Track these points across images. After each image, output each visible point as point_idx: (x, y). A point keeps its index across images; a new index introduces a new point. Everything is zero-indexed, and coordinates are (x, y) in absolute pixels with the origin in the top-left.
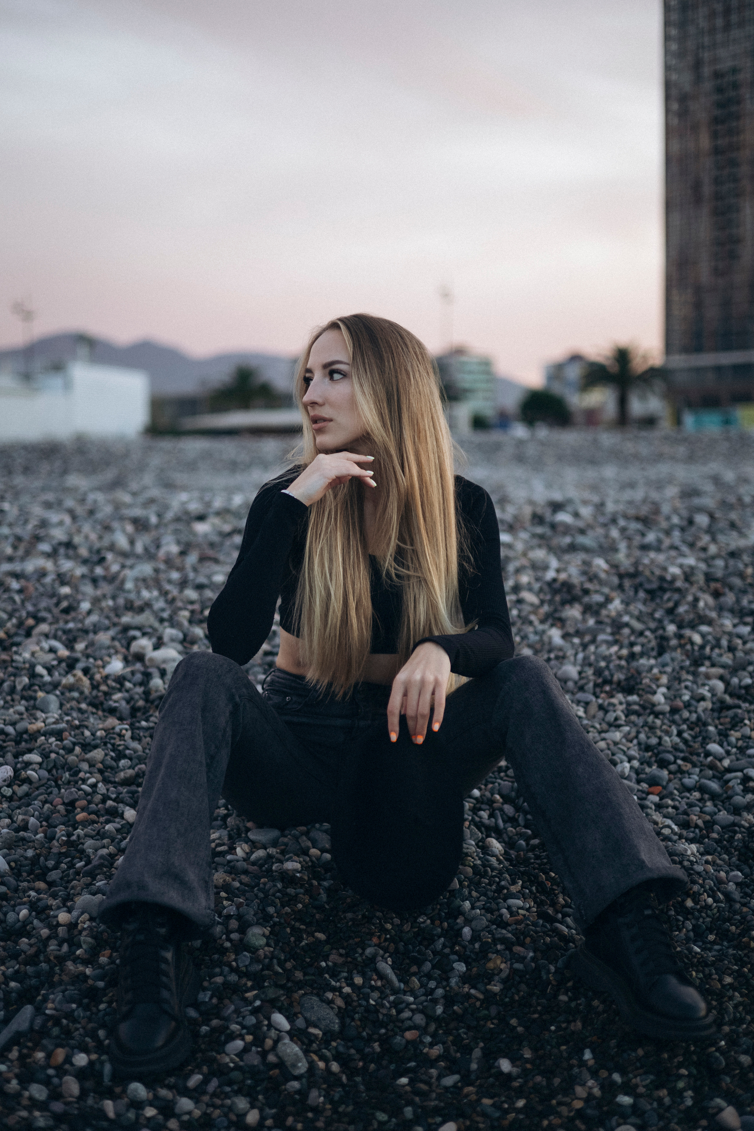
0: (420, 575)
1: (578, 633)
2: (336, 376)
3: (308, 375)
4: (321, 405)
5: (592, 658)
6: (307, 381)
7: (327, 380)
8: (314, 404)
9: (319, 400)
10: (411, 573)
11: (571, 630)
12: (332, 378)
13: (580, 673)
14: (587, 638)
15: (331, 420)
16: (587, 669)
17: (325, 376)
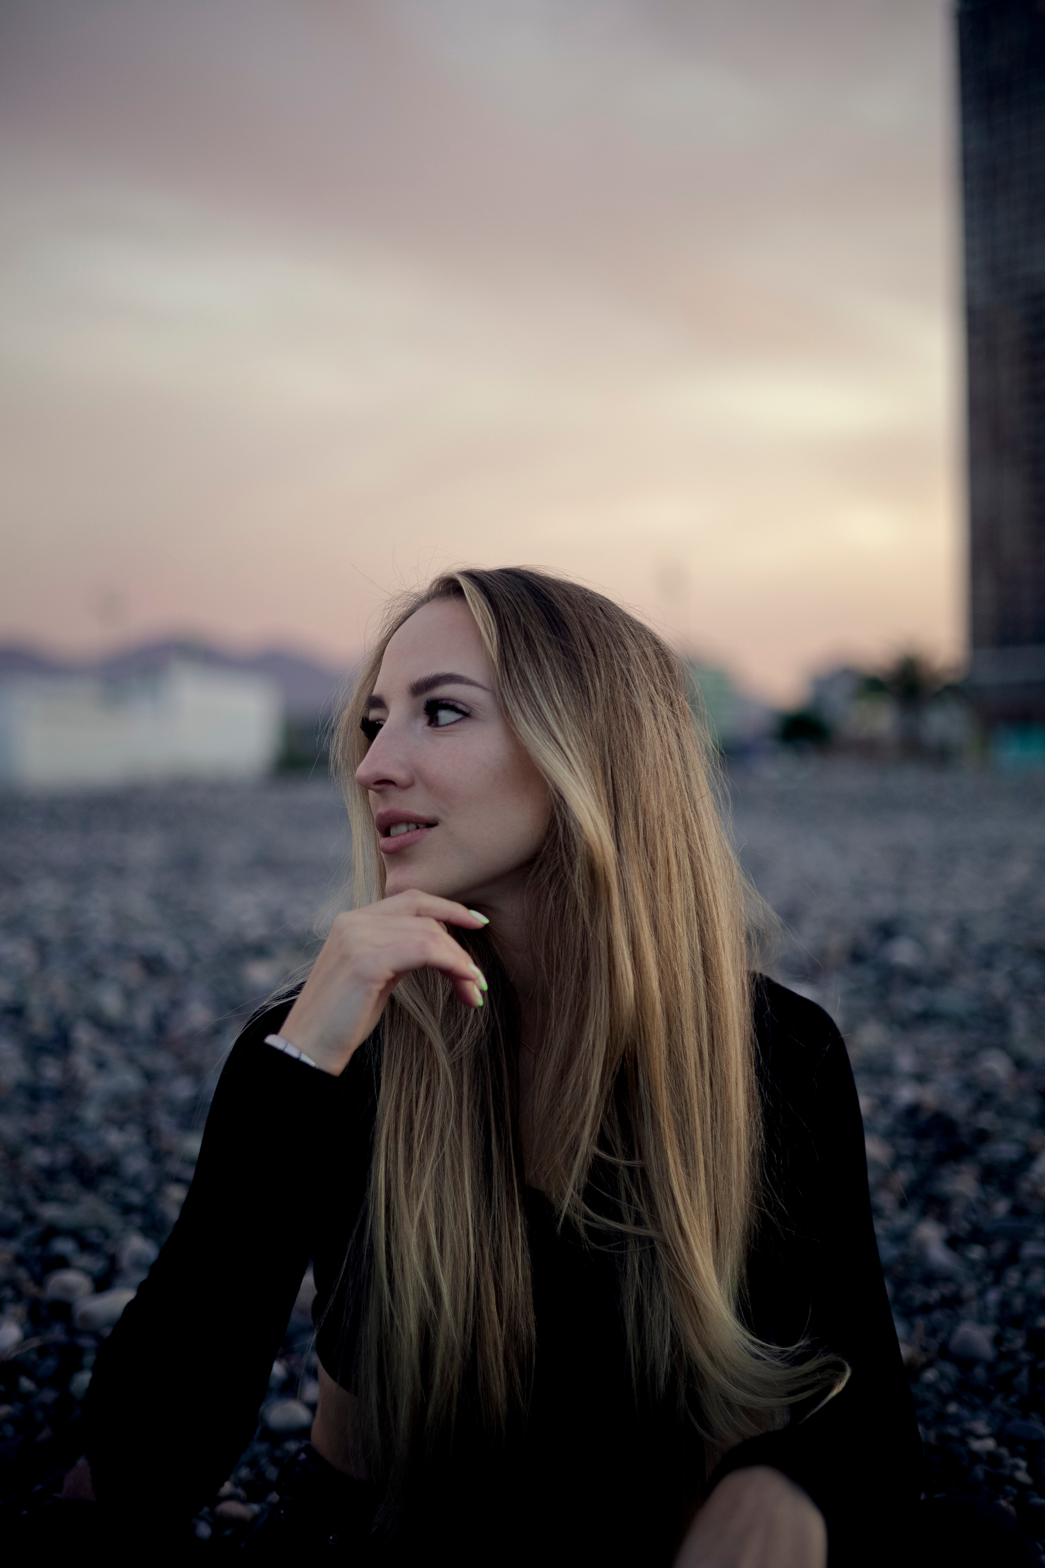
0: (651, 1233)
1: (978, 1236)
2: (445, 716)
3: (374, 714)
4: (407, 786)
5: (1018, 1302)
6: (371, 729)
7: (422, 722)
8: (384, 783)
9: (399, 774)
10: (627, 1228)
11: (964, 1227)
12: (433, 721)
13: (998, 1341)
14: (999, 1248)
15: (431, 824)
16: (1010, 1333)
17: (415, 714)
